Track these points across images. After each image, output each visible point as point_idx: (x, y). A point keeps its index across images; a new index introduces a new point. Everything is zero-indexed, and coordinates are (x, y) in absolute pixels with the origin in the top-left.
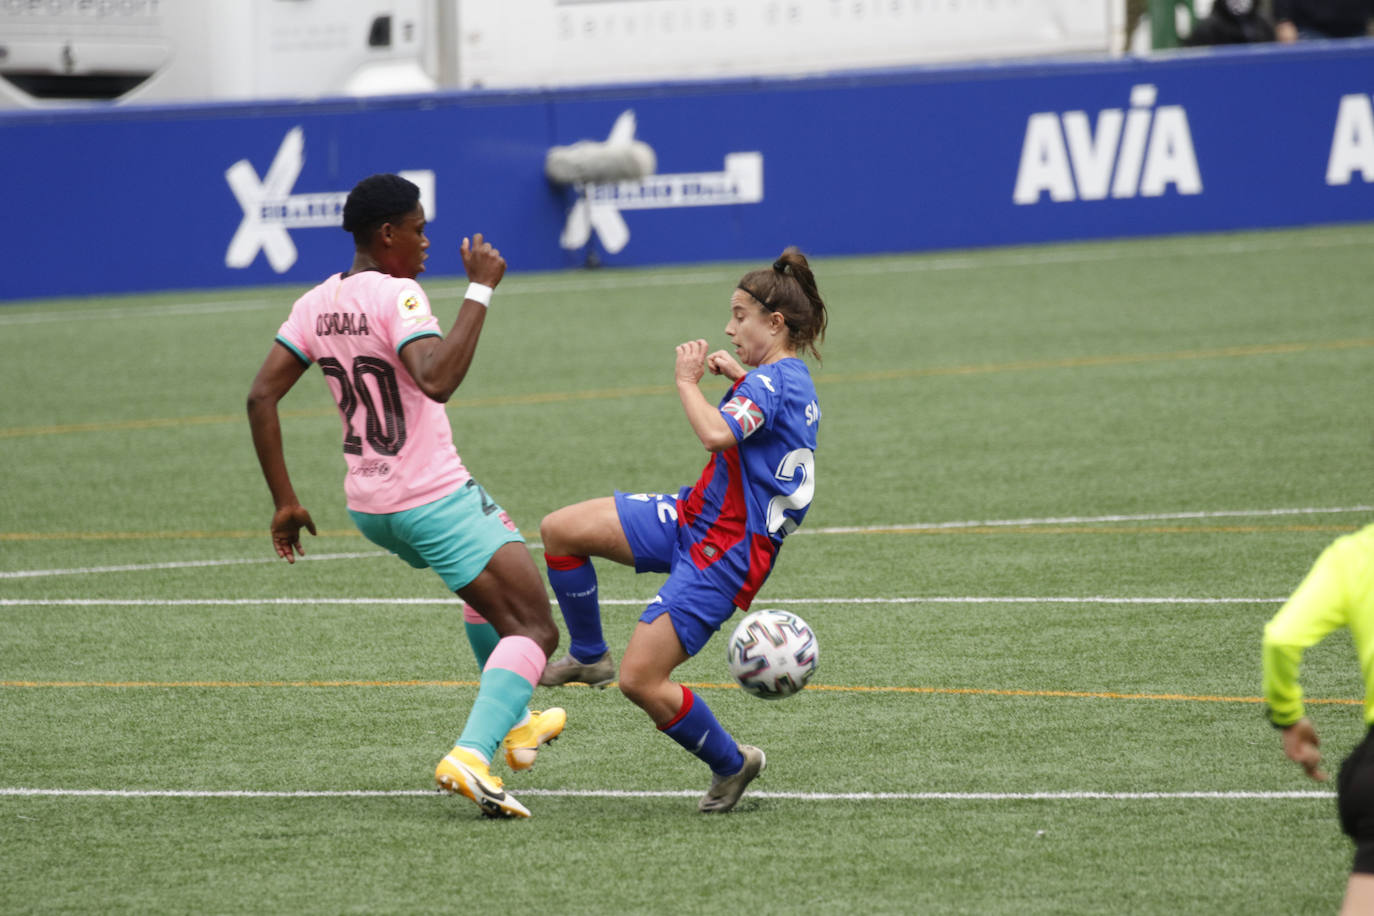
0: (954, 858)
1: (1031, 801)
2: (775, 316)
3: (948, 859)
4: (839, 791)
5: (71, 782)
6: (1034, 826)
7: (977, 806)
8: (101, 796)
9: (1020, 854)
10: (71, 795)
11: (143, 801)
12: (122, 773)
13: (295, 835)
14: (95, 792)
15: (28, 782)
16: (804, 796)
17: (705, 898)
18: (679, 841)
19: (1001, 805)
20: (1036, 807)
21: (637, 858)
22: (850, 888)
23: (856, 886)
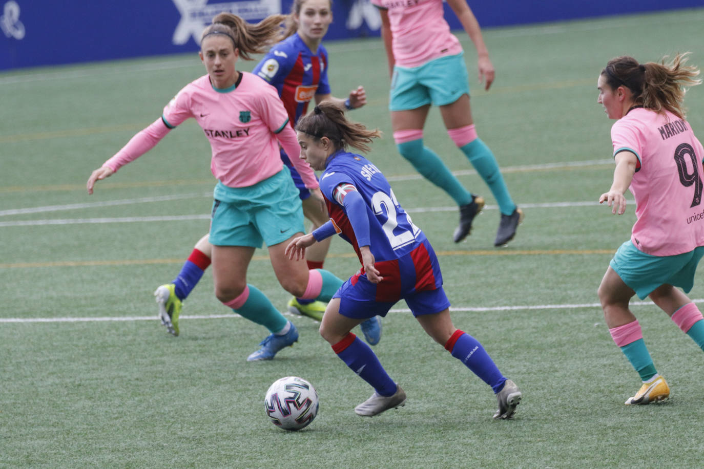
0: (552, 338)
1: (592, 308)
2: (323, 139)
3: (549, 339)
4: (493, 306)
5: (96, 313)
6: (593, 321)
7: (563, 312)
8: (110, 321)
9: (585, 336)
10: (94, 321)
11: (132, 322)
12: (121, 309)
13: (209, 338)
14: (107, 319)
15: (73, 315)
16: (474, 309)
17: (422, 364)
18: (409, 335)
19: (577, 311)
20: (594, 312)
21: (387, 345)
22: (498, 356)
23: (501, 355)
